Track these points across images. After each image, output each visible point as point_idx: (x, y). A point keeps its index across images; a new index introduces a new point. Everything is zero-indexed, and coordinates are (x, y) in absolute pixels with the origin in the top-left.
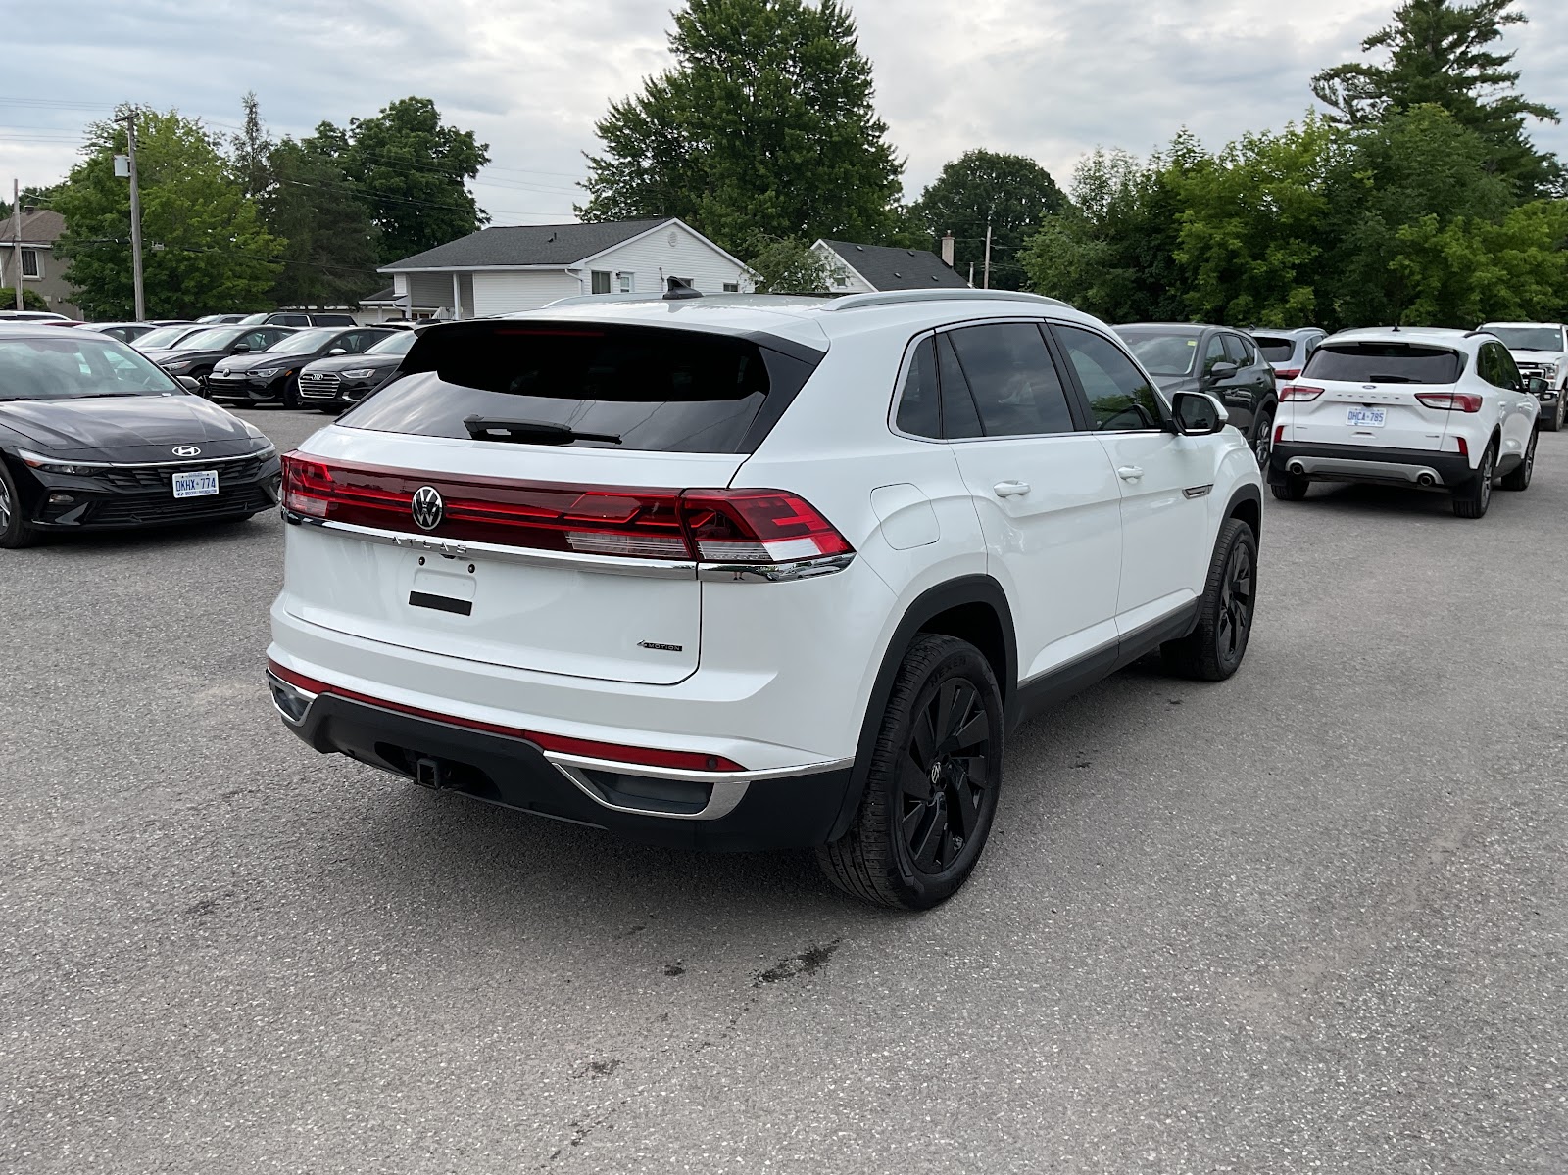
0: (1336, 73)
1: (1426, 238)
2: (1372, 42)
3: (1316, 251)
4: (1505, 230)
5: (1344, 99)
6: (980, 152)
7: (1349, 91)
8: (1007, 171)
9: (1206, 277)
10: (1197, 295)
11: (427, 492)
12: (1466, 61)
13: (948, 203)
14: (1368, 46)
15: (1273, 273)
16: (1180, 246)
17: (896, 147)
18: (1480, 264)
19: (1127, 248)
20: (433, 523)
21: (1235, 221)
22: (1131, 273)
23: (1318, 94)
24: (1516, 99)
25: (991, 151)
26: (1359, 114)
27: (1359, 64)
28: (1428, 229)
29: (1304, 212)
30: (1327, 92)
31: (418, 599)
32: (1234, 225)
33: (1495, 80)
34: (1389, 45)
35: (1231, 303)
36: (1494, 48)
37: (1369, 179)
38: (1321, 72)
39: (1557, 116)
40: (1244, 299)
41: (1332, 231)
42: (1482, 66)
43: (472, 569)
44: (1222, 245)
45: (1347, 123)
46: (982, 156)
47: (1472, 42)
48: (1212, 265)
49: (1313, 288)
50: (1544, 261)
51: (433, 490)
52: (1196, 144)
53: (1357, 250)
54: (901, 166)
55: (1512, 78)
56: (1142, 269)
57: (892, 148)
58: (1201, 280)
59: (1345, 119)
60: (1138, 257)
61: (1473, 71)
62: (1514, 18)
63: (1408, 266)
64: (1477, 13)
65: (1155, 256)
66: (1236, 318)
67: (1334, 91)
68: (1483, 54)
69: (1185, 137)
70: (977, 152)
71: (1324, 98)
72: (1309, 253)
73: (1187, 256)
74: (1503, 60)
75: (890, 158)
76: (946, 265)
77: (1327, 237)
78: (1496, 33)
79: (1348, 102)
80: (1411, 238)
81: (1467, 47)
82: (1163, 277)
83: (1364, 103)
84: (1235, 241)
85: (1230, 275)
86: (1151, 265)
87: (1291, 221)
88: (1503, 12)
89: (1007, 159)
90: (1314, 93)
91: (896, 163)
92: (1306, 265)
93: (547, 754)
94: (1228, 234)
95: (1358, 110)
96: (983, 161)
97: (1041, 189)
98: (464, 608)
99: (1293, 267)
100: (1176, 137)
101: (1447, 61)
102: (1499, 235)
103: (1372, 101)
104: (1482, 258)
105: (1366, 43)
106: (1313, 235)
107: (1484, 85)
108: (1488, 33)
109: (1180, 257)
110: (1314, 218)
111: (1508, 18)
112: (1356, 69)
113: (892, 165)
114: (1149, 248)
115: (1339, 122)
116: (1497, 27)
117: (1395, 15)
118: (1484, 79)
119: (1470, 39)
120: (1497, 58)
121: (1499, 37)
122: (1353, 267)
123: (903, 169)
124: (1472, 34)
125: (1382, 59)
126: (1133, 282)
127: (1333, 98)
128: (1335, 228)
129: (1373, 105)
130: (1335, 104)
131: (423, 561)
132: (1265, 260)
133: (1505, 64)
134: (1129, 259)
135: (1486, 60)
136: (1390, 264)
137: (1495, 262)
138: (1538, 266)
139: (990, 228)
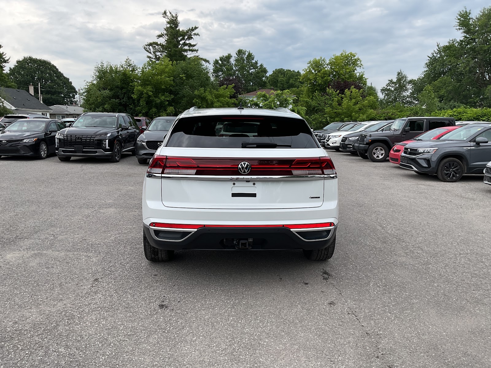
0: (150, 44)
1: (202, 95)
2: (160, 36)
3: (173, 96)
4: (219, 93)
5: (153, 52)
6: (30, 57)
7: (154, 49)
8: (41, 64)
9: (142, 103)
10: (140, 108)
11: (244, 164)
12: (185, 44)
13: (20, 74)
14: (158, 37)
15: (162, 103)
16: (133, 93)
17: (6, 54)
18: (215, 102)
19: (114, 93)
20: (247, 172)
21: (149, 87)
22: (117, 100)
23: (145, 50)
24: (198, 56)
25: (34, 57)
26: (158, 56)
27: (157, 42)
28: (202, 92)
29: (168, 85)
30: (148, 49)
31: (234, 195)
32: (149, 88)
33: (192, 51)
34: (163, 38)
35: (151, 111)
36: (192, 42)
37: (184, 77)
38: (147, 43)
39: (210, 62)
40: (154, 110)
41: (176, 91)
42: (189, 47)
43: (254, 184)
44: (147, 93)
45: (154, 59)
46: (31, 59)
47: (186, 40)
48: (144, 99)
49: (173, 107)
50: (229, 101)
51: (247, 163)
52: (133, 63)
53: (184, 97)
54: (8, 60)
55: (197, 51)
56: (120, 99)
57: (4, 54)
58: (141, 103)
59: (154, 58)
60: (118, 96)
61: (186, 48)
62: (196, 35)
63: (198, 102)
64: (187, 32)
65: (124, 95)
66: (152, 115)
67: (150, 49)
68: (189, 43)
69: (128, 60)
70: (28, 57)
71: (147, 51)
72: (171, 97)
73: (136, 96)
74: (194, 46)
75: (3, 57)
76: (32, 95)
77: (175, 93)
78: (192, 38)
79: (154, 53)
80: (198, 94)
81: (185, 41)
82: (128, 102)
83: (158, 54)
84: (151, 93)
85: (149, 102)
86: (123, 98)
87: (165, 87)
88: (194, 32)
89: (40, 61)
90: (144, 49)
91: (6, 59)
92: (170, 100)
93: (291, 230)
94: (148, 90)
95: (157, 55)
96: (31, 60)
97: (53, 71)
98: (254, 195)
99: (167, 101)
100: (126, 60)
101: (180, 44)
102: (218, 94)
103: (161, 53)
104: (216, 100)
105: (157, 36)
106: (171, 92)
107: (190, 52)
108: (190, 38)
109: (134, 96)
110: (171, 87)
111: (195, 34)
112: (156, 44)
113: (4, 60)
114: (122, 93)
115: (152, 58)
116: (192, 36)
117: (164, 29)
118: (190, 50)
119: (186, 39)
120: (193, 45)
121: (193, 39)
122: (183, 101)
123: (8, 61)
124: (186, 37)
125: (162, 41)
126: (118, 103)
127: (150, 51)
128: (177, 90)
129: (161, 54)
130: (150, 53)
131: (234, 184)
132: (159, 98)
133: (195, 47)
134: (115, 96)
135: (190, 45)
136: (193, 101)
137: (218, 101)
138: (228, 102)
139: (39, 83)
